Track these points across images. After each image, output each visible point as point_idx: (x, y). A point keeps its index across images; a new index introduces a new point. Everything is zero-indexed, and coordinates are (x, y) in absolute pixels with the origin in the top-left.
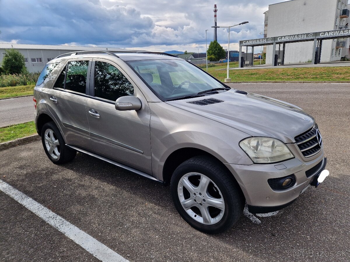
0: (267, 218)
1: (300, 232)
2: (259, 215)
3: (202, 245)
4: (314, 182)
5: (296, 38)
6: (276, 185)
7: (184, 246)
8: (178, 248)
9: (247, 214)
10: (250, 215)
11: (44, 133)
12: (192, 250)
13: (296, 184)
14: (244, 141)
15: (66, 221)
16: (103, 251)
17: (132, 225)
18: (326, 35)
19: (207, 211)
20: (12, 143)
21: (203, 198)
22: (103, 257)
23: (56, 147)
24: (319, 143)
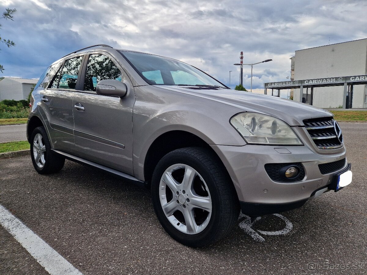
0: (274, 236)
1: (315, 255)
2: (264, 233)
3: (182, 259)
4: (333, 184)
5: (325, 82)
6: (277, 174)
7: (157, 259)
8: (148, 260)
9: (248, 231)
10: (251, 232)
11: (34, 139)
12: (166, 264)
13: (305, 178)
14: (236, 117)
15: (23, 224)
16: (51, 258)
17: (99, 233)
18: (357, 80)
19: (192, 216)
20: (5, 155)
21: (187, 197)
22: (48, 263)
23: (42, 154)
24: (339, 137)
